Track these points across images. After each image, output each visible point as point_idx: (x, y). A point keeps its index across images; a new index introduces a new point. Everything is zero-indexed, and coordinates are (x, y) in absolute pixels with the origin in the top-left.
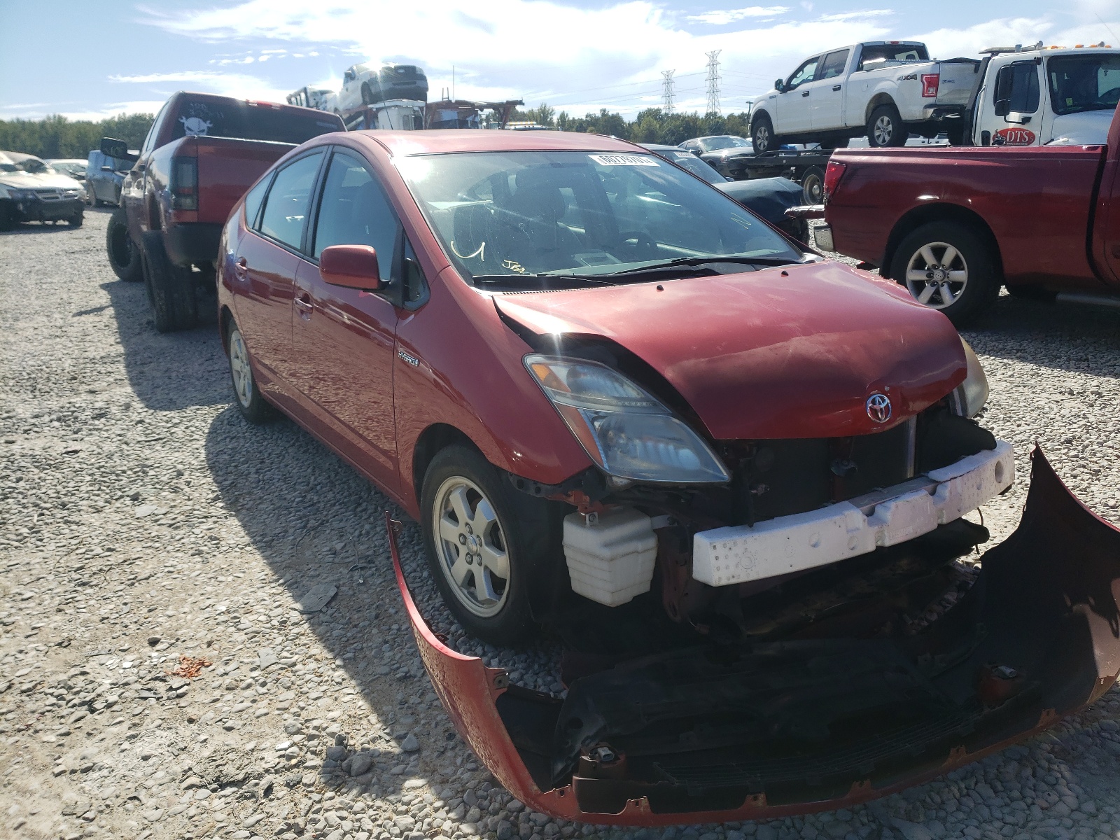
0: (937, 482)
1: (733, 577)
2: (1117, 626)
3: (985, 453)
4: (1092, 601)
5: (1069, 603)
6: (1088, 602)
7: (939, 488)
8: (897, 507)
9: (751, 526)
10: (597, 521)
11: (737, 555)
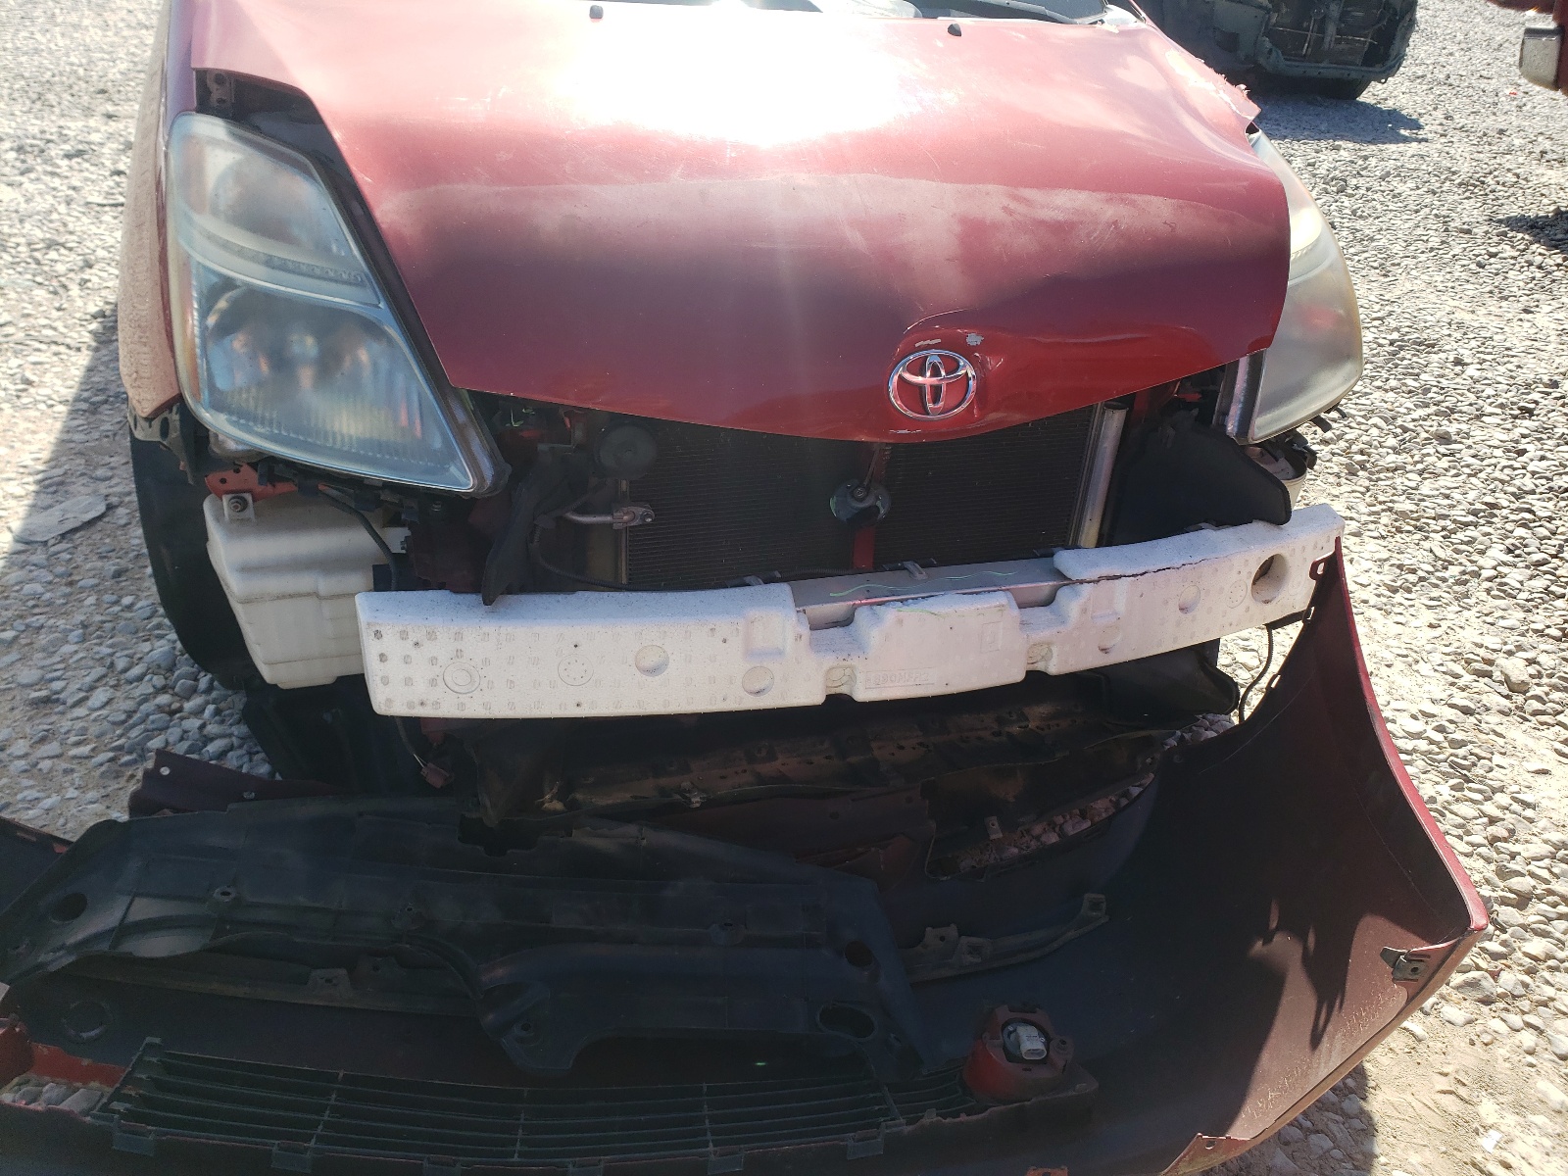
0: (1065, 578)
1: (422, 704)
2: (1327, 1021)
3: (1258, 528)
4: (1311, 940)
5: (1274, 925)
6: (1304, 940)
7: (1063, 595)
8: (900, 622)
9: (488, 601)
10: (250, 512)
11: (433, 661)
